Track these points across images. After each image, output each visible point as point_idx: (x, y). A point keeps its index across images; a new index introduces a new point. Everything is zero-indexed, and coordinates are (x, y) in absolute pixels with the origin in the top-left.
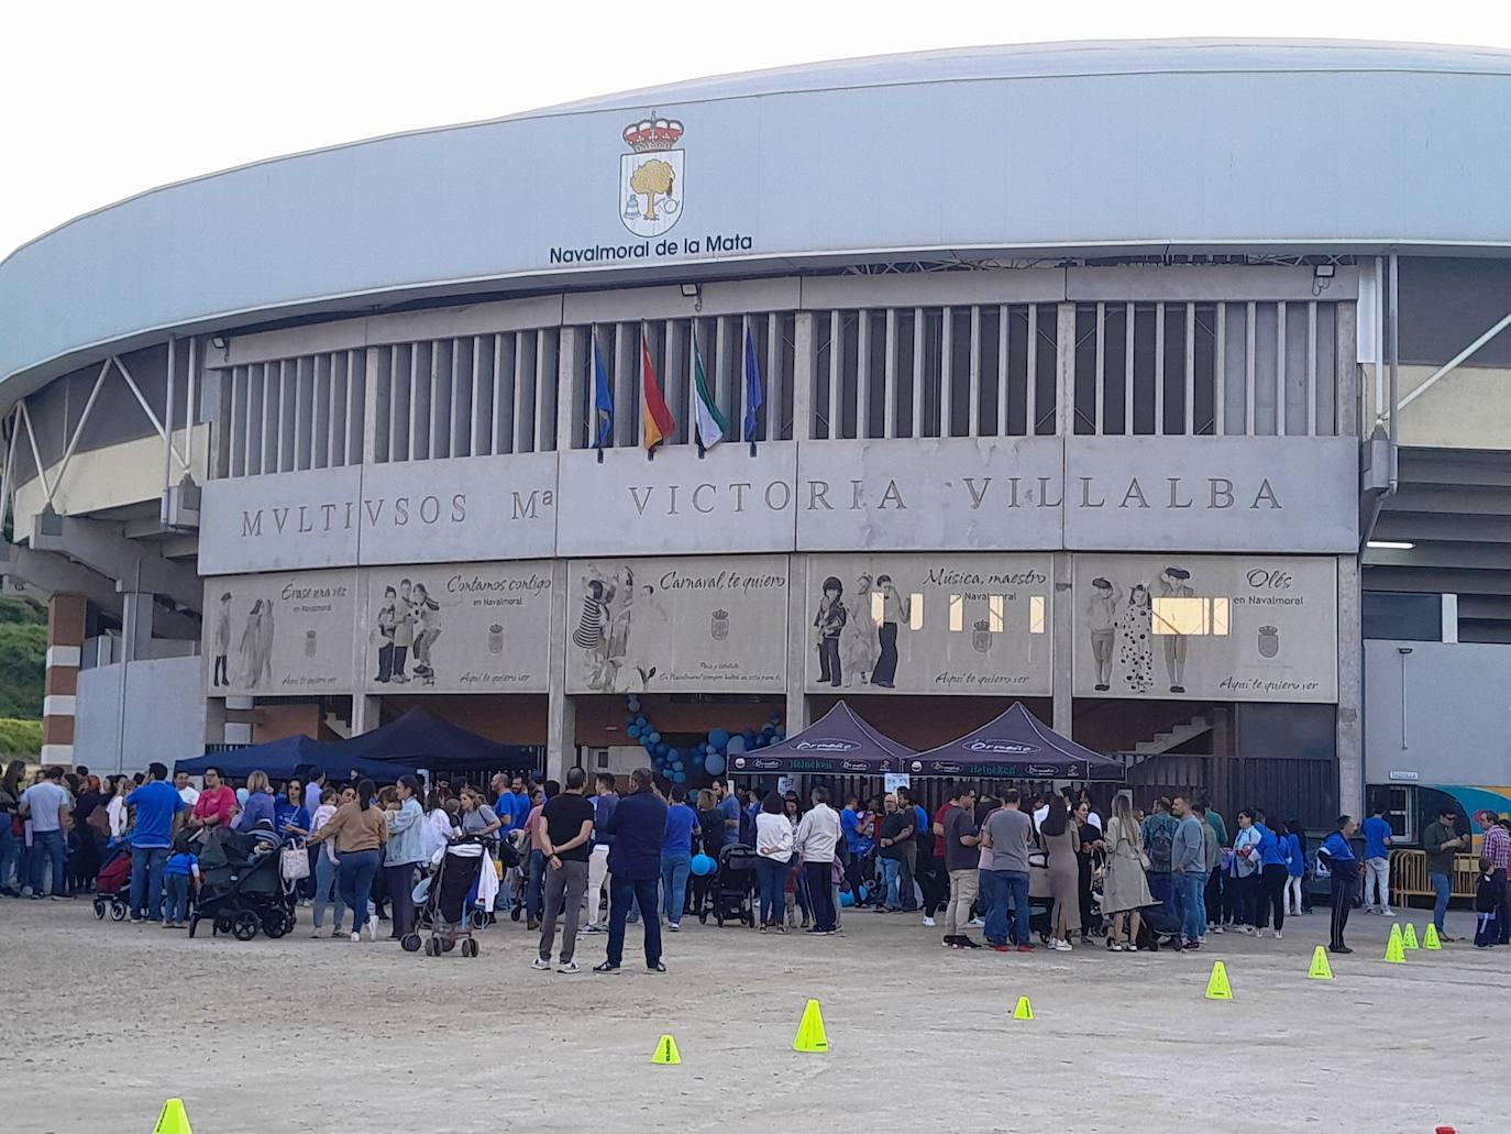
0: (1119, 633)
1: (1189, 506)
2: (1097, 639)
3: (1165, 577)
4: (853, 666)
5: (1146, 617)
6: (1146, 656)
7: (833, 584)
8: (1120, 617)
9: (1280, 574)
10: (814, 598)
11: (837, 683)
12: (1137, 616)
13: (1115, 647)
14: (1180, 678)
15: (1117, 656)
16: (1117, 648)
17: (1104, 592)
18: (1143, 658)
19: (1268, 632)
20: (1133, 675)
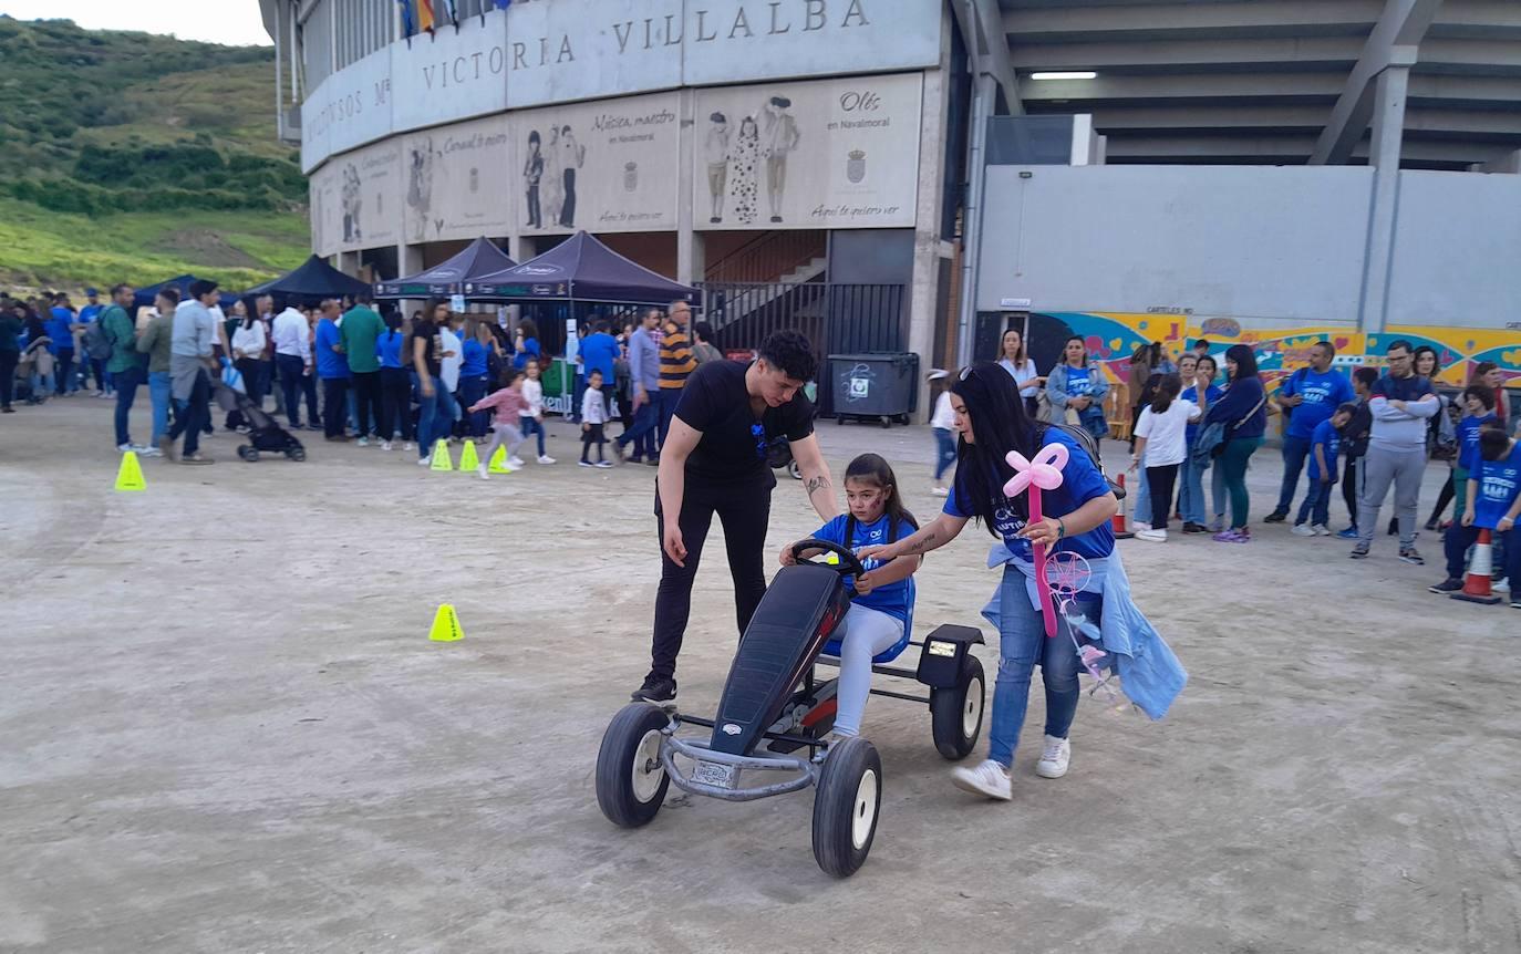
0: (731, 166)
1: (787, 30)
2: (713, 173)
3: (771, 107)
4: (549, 208)
5: (752, 149)
6: (752, 187)
7: (535, 137)
8: (731, 150)
9: (871, 94)
10: (523, 151)
11: (538, 226)
12: (746, 147)
13: (727, 180)
14: (779, 208)
15: (729, 188)
16: (729, 179)
17: (720, 126)
18: (749, 189)
19: (857, 157)
20: (741, 206)
